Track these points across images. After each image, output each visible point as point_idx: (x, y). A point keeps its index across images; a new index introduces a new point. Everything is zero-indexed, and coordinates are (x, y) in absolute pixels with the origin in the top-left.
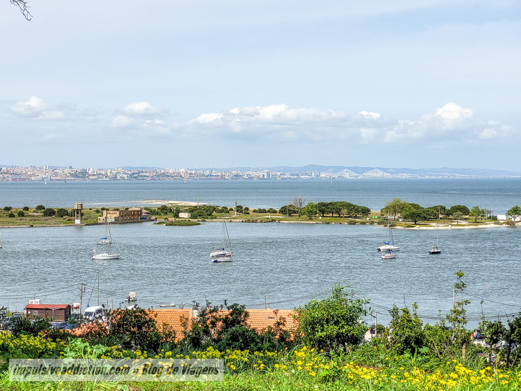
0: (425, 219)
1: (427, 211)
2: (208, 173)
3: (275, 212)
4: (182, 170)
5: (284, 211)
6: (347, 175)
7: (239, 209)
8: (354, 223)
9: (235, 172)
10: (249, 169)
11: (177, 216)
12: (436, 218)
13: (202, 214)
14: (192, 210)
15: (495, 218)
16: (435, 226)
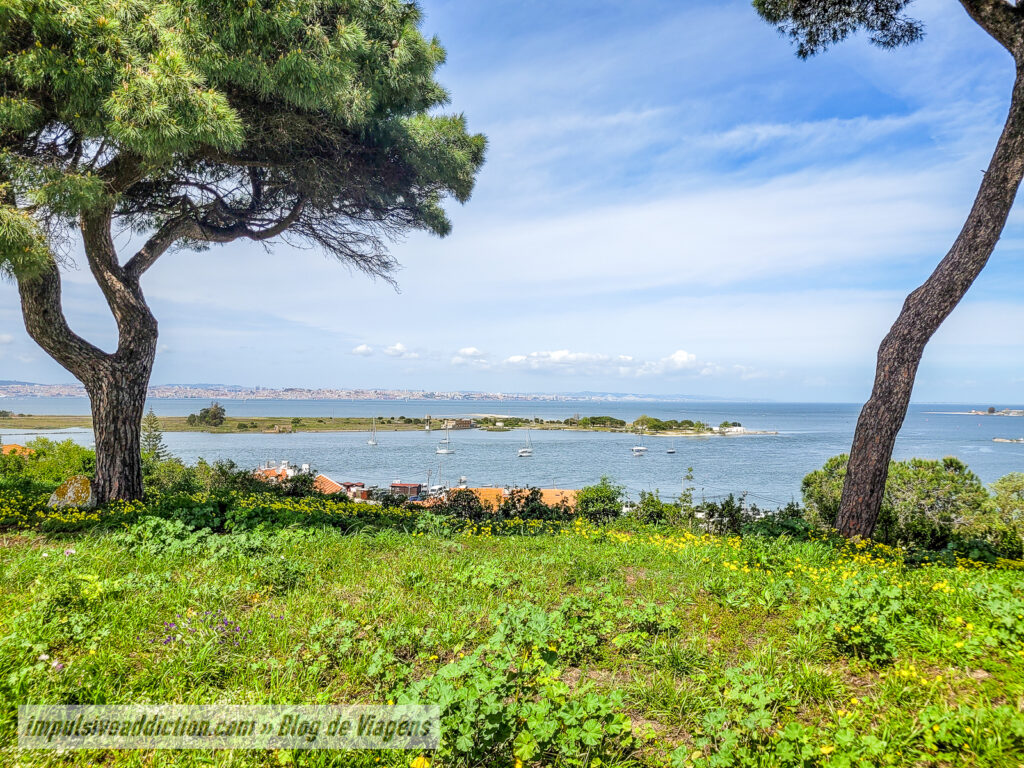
0: (664, 429)
1: (665, 424)
2: (515, 396)
3: (561, 423)
4: (499, 394)
5: (566, 422)
6: (610, 399)
7: (537, 420)
8: (615, 432)
9: (534, 395)
10: (543, 394)
11: (494, 425)
12: (671, 428)
13: (512, 423)
14: (505, 421)
15: (711, 429)
16: (670, 434)
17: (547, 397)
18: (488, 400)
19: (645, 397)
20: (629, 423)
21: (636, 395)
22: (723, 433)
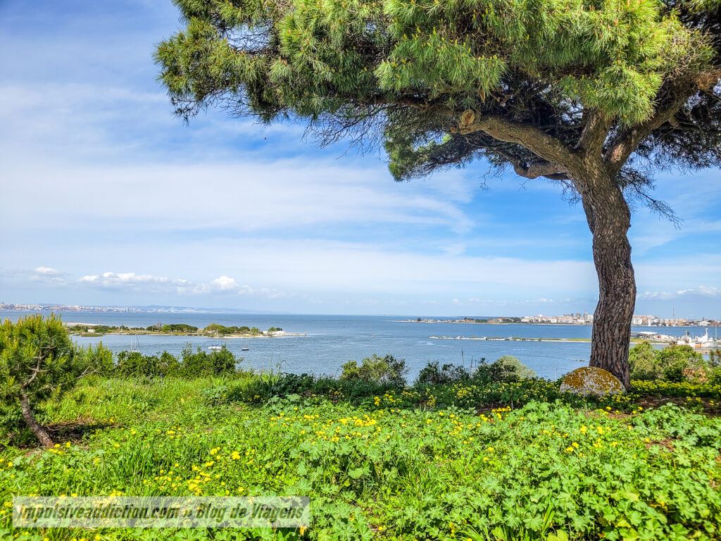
0: (229, 333)
1: (229, 329)
2: (92, 308)
3: (144, 329)
4: (76, 307)
5: (150, 329)
6: (173, 311)
7: (124, 328)
8: (191, 335)
9: (109, 308)
10: (117, 307)
11: (87, 331)
12: (233, 332)
13: (102, 330)
14: (95, 328)
15: (262, 333)
16: (234, 337)
17: (119, 309)
18: (67, 311)
19: (200, 309)
20: (201, 329)
21: (193, 308)
22: (271, 336)
